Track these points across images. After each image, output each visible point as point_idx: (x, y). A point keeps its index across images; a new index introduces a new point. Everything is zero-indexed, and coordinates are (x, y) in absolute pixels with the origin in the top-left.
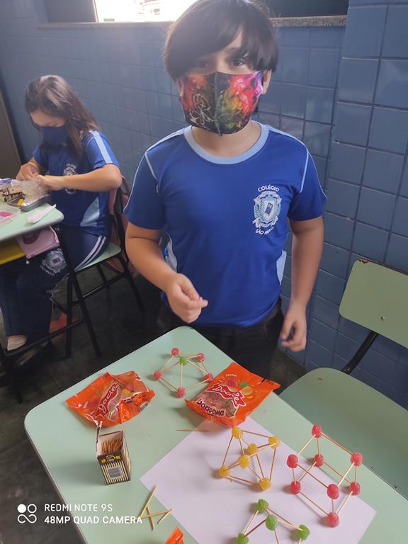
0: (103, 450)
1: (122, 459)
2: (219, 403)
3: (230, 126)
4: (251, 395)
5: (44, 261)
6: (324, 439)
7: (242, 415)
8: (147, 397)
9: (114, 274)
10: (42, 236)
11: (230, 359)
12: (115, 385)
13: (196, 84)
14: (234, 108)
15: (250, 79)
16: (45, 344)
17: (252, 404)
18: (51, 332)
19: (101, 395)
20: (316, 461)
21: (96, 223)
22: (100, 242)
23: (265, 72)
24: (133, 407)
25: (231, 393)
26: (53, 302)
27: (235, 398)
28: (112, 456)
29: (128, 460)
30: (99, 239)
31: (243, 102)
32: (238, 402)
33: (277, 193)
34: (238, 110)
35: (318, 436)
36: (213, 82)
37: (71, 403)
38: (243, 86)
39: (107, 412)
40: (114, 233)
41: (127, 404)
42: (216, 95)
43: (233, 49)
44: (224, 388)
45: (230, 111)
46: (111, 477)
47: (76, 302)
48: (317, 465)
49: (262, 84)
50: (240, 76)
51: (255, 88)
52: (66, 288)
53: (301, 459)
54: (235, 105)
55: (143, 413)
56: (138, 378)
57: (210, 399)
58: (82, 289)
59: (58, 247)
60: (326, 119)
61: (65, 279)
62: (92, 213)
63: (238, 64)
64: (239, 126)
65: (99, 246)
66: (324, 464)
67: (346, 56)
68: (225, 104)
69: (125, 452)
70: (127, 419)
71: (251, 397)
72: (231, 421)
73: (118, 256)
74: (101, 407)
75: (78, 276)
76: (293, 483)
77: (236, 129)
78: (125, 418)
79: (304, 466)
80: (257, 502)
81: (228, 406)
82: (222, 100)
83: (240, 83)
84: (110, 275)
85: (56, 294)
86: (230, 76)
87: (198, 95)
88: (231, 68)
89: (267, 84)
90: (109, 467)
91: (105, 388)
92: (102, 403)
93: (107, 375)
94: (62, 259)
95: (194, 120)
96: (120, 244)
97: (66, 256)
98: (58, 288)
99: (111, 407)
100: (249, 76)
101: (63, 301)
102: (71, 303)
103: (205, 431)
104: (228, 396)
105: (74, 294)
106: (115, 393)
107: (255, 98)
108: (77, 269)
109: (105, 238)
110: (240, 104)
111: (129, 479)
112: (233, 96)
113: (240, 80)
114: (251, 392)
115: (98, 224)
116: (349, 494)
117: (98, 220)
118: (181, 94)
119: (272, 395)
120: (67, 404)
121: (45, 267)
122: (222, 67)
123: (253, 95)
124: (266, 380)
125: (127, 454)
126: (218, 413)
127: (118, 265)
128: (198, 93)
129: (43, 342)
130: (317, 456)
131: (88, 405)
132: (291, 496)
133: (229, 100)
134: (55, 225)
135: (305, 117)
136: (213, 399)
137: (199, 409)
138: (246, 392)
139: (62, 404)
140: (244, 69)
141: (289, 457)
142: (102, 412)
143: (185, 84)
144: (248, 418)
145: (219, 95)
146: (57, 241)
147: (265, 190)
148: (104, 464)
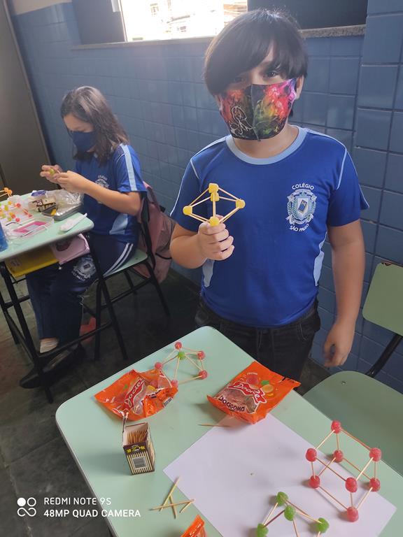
0: (129, 441)
1: (147, 450)
2: (240, 400)
3: (267, 132)
4: (271, 392)
5: (75, 267)
6: (343, 435)
7: (262, 412)
8: (170, 393)
9: (141, 280)
10: (74, 243)
11: (252, 358)
12: (140, 381)
13: (234, 97)
14: (271, 115)
15: (283, 87)
16: (75, 347)
17: (272, 402)
18: (80, 335)
19: (127, 390)
20: (336, 457)
21: (124, 231)
22: (127, 248)
23: (297, 79)
24: (157, 402)
25: (252, 390)
26: (83, 307)
27: (255, 395)
28: (137, 446)
29: (152, 452)
30: (127, 246)
31: (279, 108)
32: (259, 399)
33: (312, 191)
34: (275, 116)
35: (337, 432)
36: (249, 94)
37: (99, 398)
38: (277, 94)
39: (133, 406)
40: (141, 240)
41: (152, 399)
42: (253, 105)
43: (266, 63)
44: (245, 385)
45: (267, 118)
46: (137, 467)
47: (105, 307)
48: (336, 461)
49: (296, 91)
50: (274, 85)
51: (288, 95)
52: (95, 294)
53: (320, 454)
54: (271, 113)
55: (166, 408)
56: (162, 374)
57: (231, 396)
58: (110, 294)
59: (89, 254)
60: (349, 125)
61: (95, 284)
62: (121, 222)
63: (272, 76)
64: (276, 131)
65: (127, 252)
66: (344, 460)
67: (366, 64)
68: (263, 113)
69: (150, 444)
70: (151, 413)
71: (272, 394)
72: (252, 416)
73: (145, 262)
74: (127, 401)
75: (106, 282)
76: (312, 478)
77: (273, 134)
78: (150, 412)
79: (324, 461)
80: (277, 495)
81: (249, 403)
82: (259, 109)
83: (275, 92)
84: (137, 281)
85: (85, 299)
86: (265, 87)
87: (236, 107)
88: (265, 80)
89: (299, 90)
90: (135, 457)
91: (131, 384)
92: (128, 397)
93: (133, 372)
94: (92, 265)
95: (233, 131)
96: (146, 251)
97: (96, 263)
98: (87, 294)
99: (136, 402)
100: (283, 84)
101: (93, 306)
102: (100, 308)
103: (227, 427)
104: (249, 393)
105: (103, 299)
106: (140, 388)
107: (289, 103)
108: (106, 274)
109: (132, 245)
110: (276, 111)
111: (153, 470)
112: (270, 104)
113: (274, 89)
114: (272, 390)
115: (126, 232)
116: (369, 490)
117: (126, 229)
118: (221, 109)
119: (293, 393)
120: (95, 399)
121: (76, 273)
122: (257, 80)
123: (287, 101)
124: (287, 379)
125: (151, 445)
126: (239, 409)
127: (144, 271)
128: (236, 105)
129: (73, 345)
130: (336, 453)
131: (115, 400)
132: (310, 491)
133: (265, 108)
134: (85, 233)
135: (326, 124)
136: (234, 396)
137: (221, 405)
138: (267, 389)
139: (92, 398)
140: (278, 79)
141: (308, 450)
142: (127, 406)
143: (224, 99)
144: (268, 415)
145: (256, 104)
146: (88, 248)
147: (299, 188)
148: (130, 454)
